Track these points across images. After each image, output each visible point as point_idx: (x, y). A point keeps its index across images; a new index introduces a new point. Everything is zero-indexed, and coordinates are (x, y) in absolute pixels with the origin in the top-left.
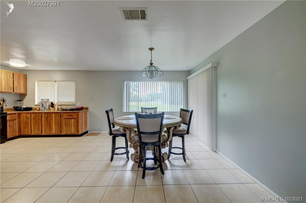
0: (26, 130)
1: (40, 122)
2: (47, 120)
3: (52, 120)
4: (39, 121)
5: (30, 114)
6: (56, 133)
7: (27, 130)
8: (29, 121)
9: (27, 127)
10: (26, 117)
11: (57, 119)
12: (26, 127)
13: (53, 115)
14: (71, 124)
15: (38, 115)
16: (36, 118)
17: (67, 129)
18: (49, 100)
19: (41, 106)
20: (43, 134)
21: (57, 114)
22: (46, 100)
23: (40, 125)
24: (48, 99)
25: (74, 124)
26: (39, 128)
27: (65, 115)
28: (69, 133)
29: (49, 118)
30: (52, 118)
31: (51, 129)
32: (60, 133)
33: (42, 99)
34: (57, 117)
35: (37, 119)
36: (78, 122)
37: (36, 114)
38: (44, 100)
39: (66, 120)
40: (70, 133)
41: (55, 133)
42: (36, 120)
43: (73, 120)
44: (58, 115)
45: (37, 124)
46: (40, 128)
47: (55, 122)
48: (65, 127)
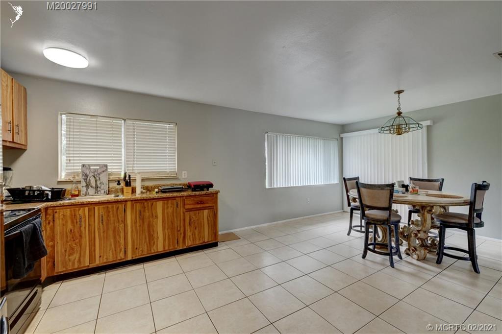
0: (72, 258)
1: (122, 225)
2: (142, 219)
3: (157, 217)
4: (117, 225)
5: (86, 209)
6: (167, 248)
7: (76, 256)
8: (83, 228)
9: (77, 248)
10: (73, 216)
11: (168, 213)
12: (72, 249)
13: (160, 204)
14: (202, 220)
15: (115, 209)
16: (108, 216)
17: (194, 234)
18: (109, 167)
19: (84, 184)
20: (129, 258)
21: (170, 201)
22: (98, 167)
23: (122, 235)
24: (106, 166)
25: (208, 220)
26: (116, 243)
27: (187, 201)
28: (198, 243)
29: (147, 214)
30: (156, 213)
31: (153, 239)
32: (176, 247)
33: (84, 166)
34: (168, 208)
35: (112, 219)
36: (215, 215)
37: (110, 206)
38: (91, 168)
39: (192, 213)
40: (201, 242)
41: (164, 247)
42: (107, 224)
43: (206, 212)
44: (172, 204)
45: (111, 233)
46: (122, 241)
47: (163, 221)
48: (190, 231)
